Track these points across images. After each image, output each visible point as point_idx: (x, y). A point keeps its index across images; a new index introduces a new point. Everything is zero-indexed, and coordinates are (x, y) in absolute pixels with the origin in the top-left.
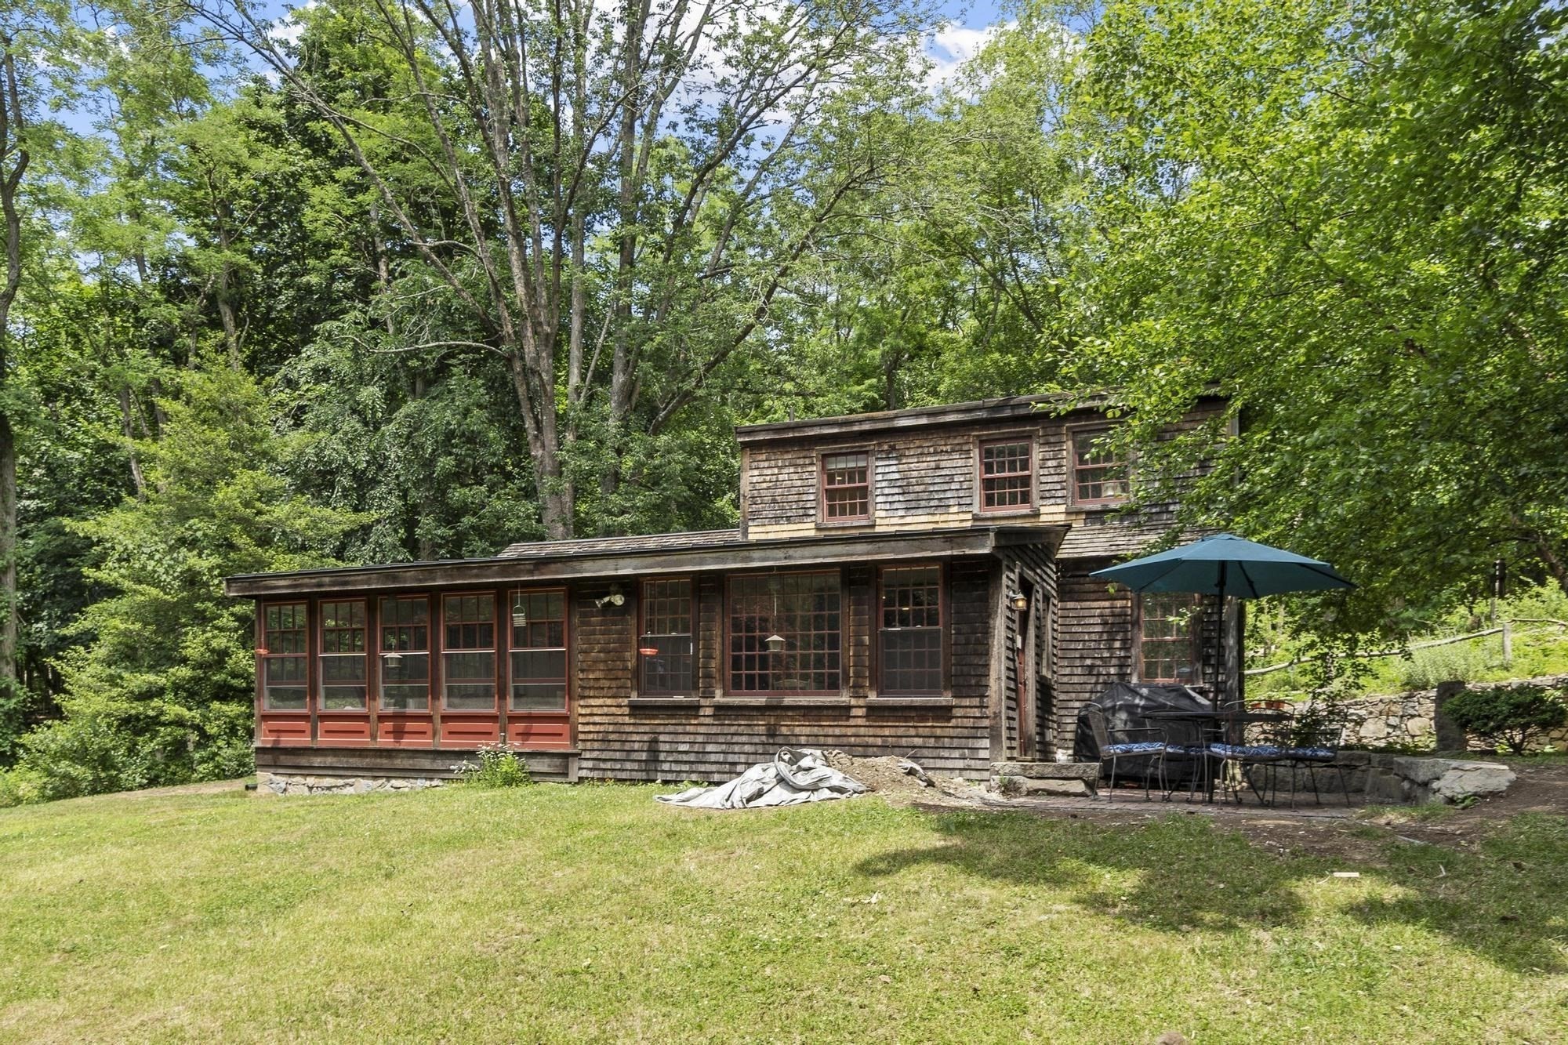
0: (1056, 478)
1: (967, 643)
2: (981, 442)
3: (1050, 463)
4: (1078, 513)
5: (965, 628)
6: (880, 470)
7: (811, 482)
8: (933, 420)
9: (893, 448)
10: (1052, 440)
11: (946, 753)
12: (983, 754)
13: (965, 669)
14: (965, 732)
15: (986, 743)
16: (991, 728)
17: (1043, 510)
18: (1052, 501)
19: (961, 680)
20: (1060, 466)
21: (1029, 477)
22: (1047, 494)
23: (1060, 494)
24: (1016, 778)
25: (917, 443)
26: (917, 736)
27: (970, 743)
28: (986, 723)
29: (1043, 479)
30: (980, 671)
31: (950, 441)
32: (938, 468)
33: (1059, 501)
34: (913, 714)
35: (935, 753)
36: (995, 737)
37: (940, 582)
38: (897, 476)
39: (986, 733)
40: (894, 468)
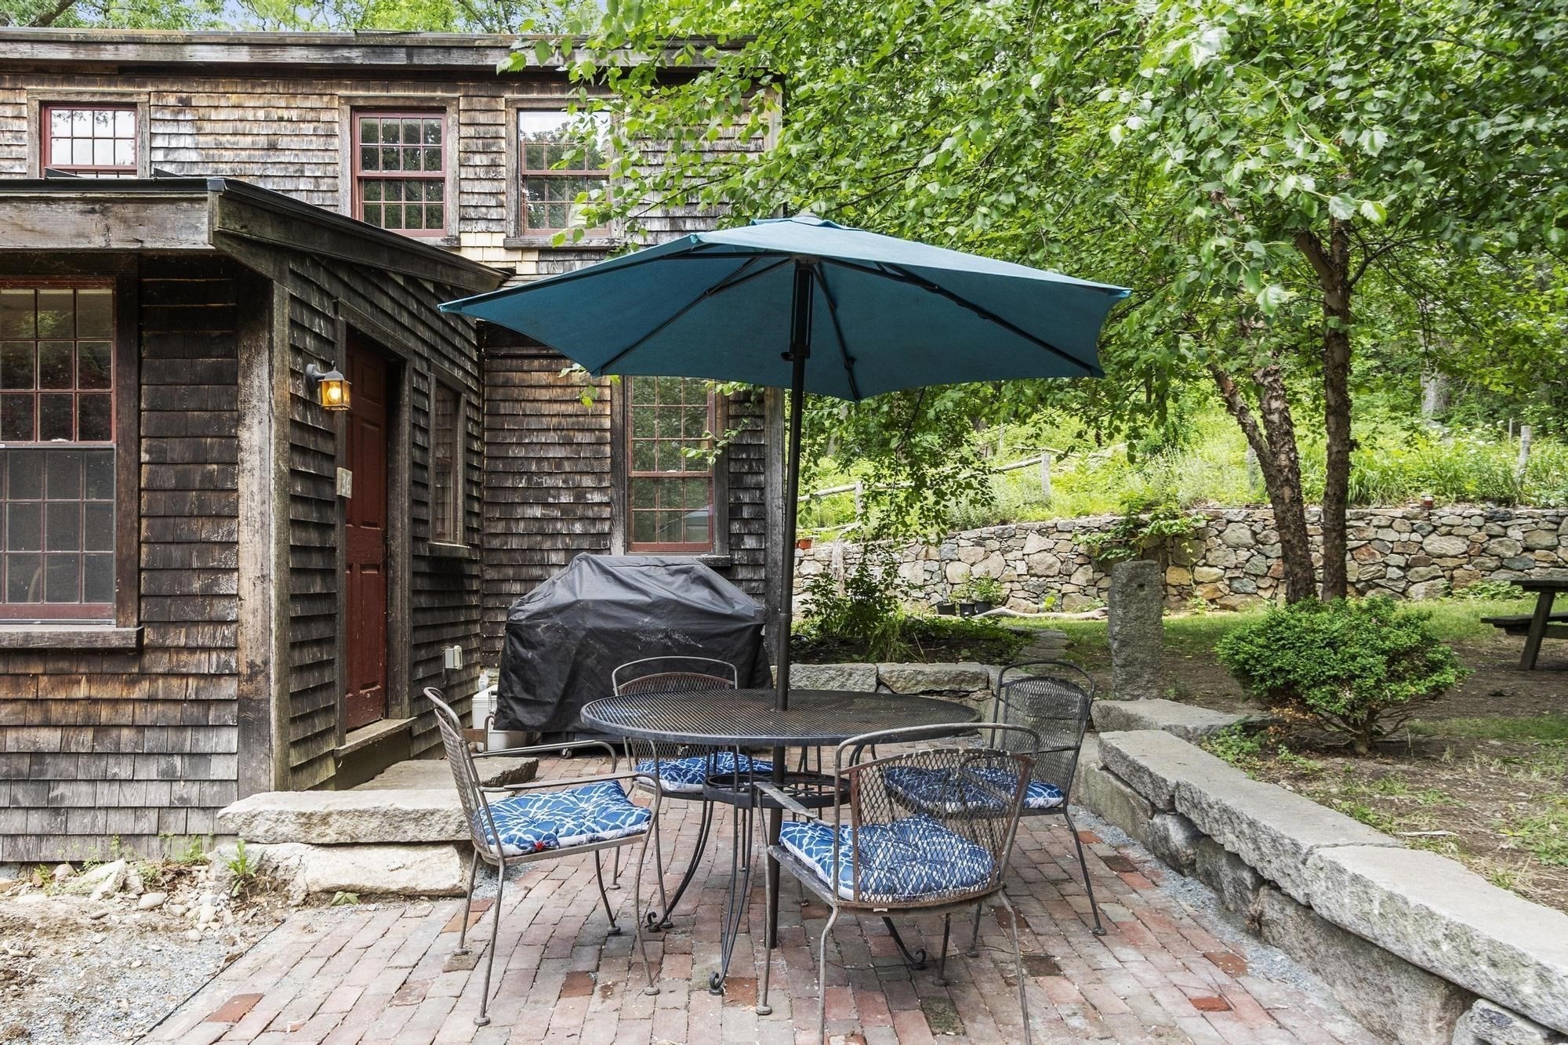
0: (487, 186)
1: (182, 488)
2: (355, 109)
3: (477, 159)
4: (526, 249)
5: (176, 449)
6: (159, 142)
7: (16, 151)
8: (259, 57)
9: (186, 104)
10: (482, 118)
11: (123, 770)
12: (222, 769)
13: (176, 552)
14: (174, 713)
15: (229, 739)
16: (243, 702)
17: (466, 239)
18: (482, 225)
19: (165, 583)
20: (495, 165)
21: (442, 180)
22: (472, 213)
23: (494, 214)
24: (278, 853)
25: (234, 99)
26: (47, 724)
27: (189, 740)
28: (229, 689)
29: (467, 186)
30: (218, 557)
31: (299, 102)
32: (272, 147)
33: (493, 227)
34: (36, 668)
35: (96, 769)
36: (250, 724)
37: (110, 327)
38: (193, 156)
39: (230, 714)
40: (188, 141)
